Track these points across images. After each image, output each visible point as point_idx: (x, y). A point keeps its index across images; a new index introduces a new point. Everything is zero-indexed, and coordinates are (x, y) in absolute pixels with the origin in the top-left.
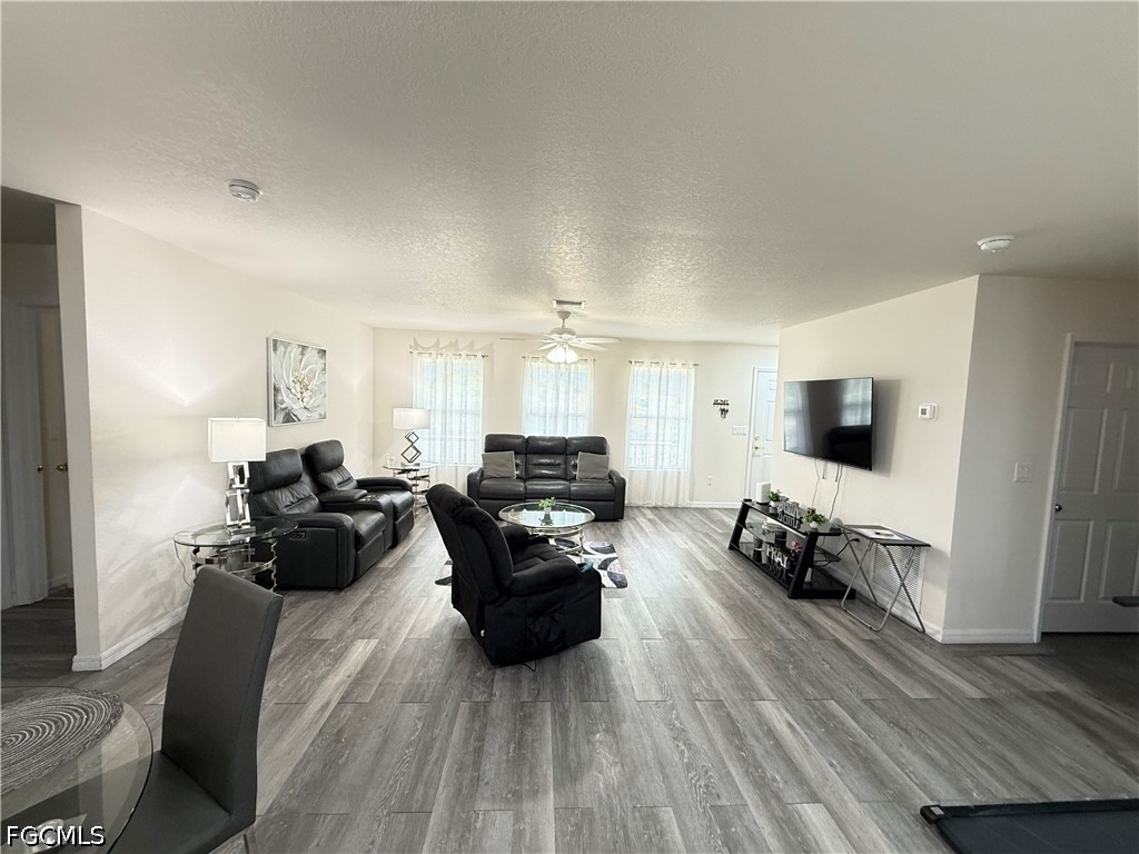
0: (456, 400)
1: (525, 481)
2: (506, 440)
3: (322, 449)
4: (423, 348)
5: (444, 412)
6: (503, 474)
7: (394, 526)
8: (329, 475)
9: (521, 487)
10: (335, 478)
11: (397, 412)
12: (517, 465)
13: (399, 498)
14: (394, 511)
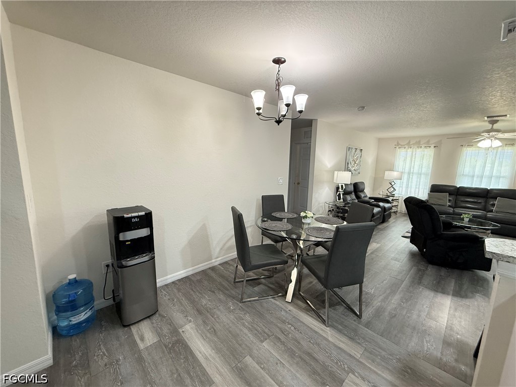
0: (416, 168)
1: (454, 208)
2: (444, 187)
3: (359, 184)
4: (401, 145)
5: (409, 173)
6: (440, 204)
7: (384, 215)
8: (360, 193)
9: (451, 210)
10: (363, 195)
11: (387, 173)
12: (449, 200)
13: (387, 205)
14: (384, 209)
